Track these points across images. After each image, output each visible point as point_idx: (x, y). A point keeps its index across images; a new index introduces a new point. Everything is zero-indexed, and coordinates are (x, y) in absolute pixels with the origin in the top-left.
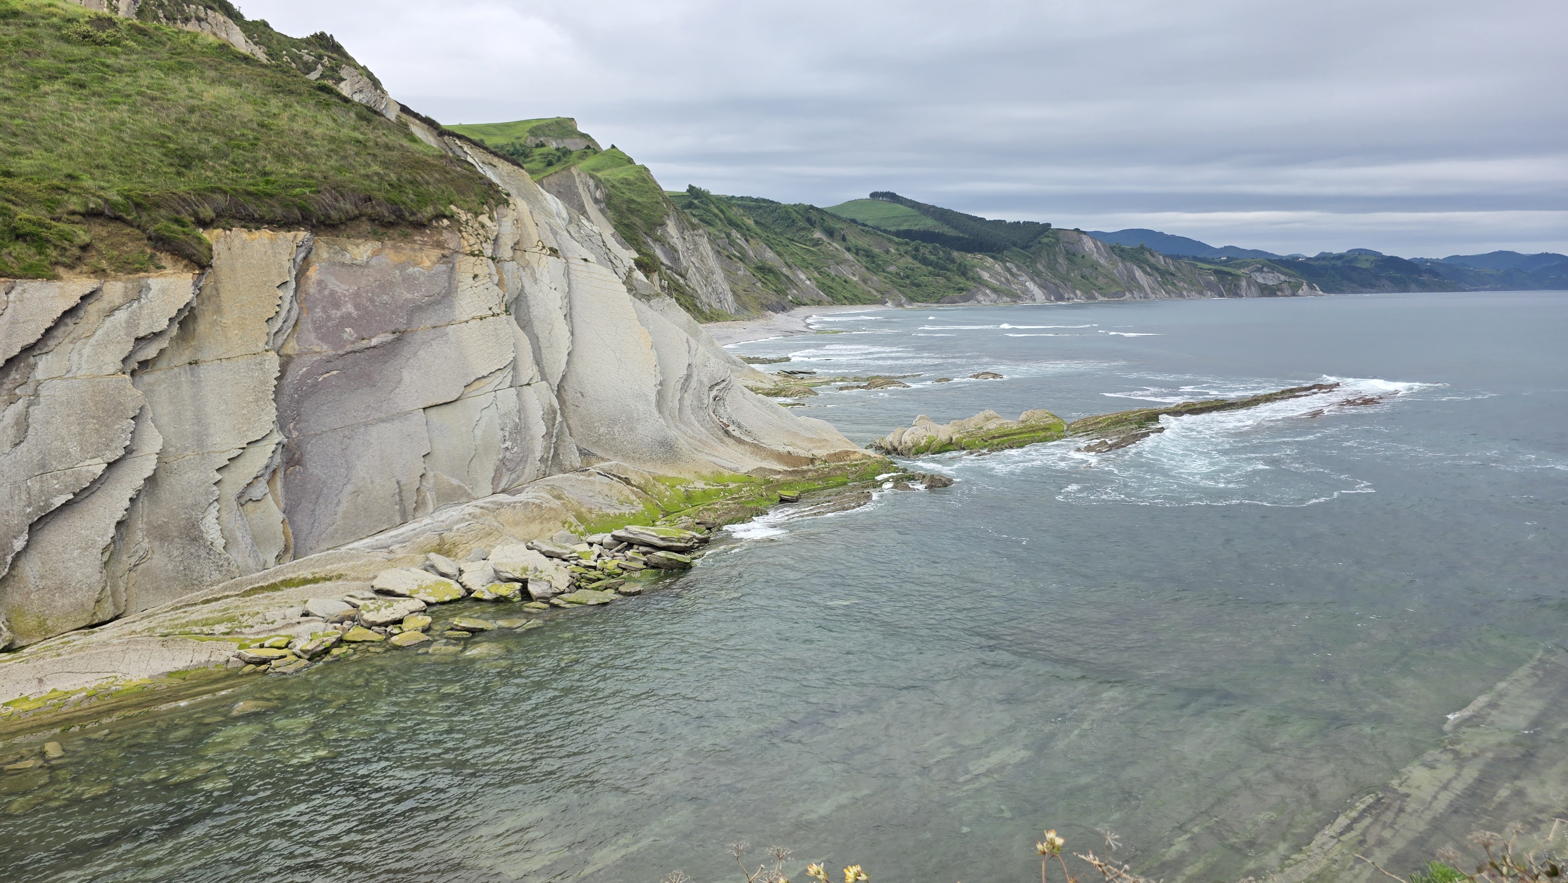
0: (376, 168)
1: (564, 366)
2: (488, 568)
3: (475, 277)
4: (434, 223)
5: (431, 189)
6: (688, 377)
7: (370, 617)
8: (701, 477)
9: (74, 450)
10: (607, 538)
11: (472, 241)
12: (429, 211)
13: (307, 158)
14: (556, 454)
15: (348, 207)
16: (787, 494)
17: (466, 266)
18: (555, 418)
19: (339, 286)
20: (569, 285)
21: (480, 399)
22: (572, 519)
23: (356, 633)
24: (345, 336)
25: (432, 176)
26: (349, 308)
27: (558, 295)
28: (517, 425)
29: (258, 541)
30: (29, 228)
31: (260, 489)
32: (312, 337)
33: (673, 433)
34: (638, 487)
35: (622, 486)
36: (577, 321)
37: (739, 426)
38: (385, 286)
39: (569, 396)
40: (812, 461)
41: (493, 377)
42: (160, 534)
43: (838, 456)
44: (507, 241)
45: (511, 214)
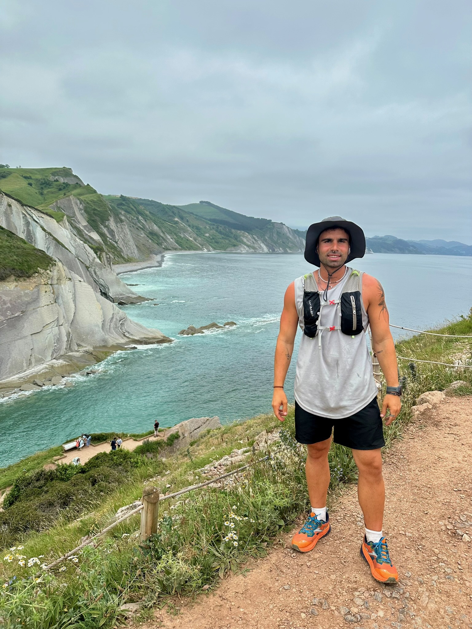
0: (15, 257)
1: (72, 317)
3: (46, 292)
4: (34, 275)
5: (32, 263)
6: (112, 318)
11: (45, 280)
12: (32, 271)
14: (70, 346)
15: (8, 272)
17: (43, 288)
18: (70, 335)
19: (5, 298)
20: (75, 291)
21: (47, 331)
24: (8, 314)
25: (32, 259)
26: (9, 305)
27: (71, 294)
28: (58, 338)
33: (107, 337)
34: (95, 356)
36: (77, 302)
37: (129, 333)
38: (19, 297)
39: (74, 326)
41: (51, 324)
44: (55, 278)
45: (56, 268)
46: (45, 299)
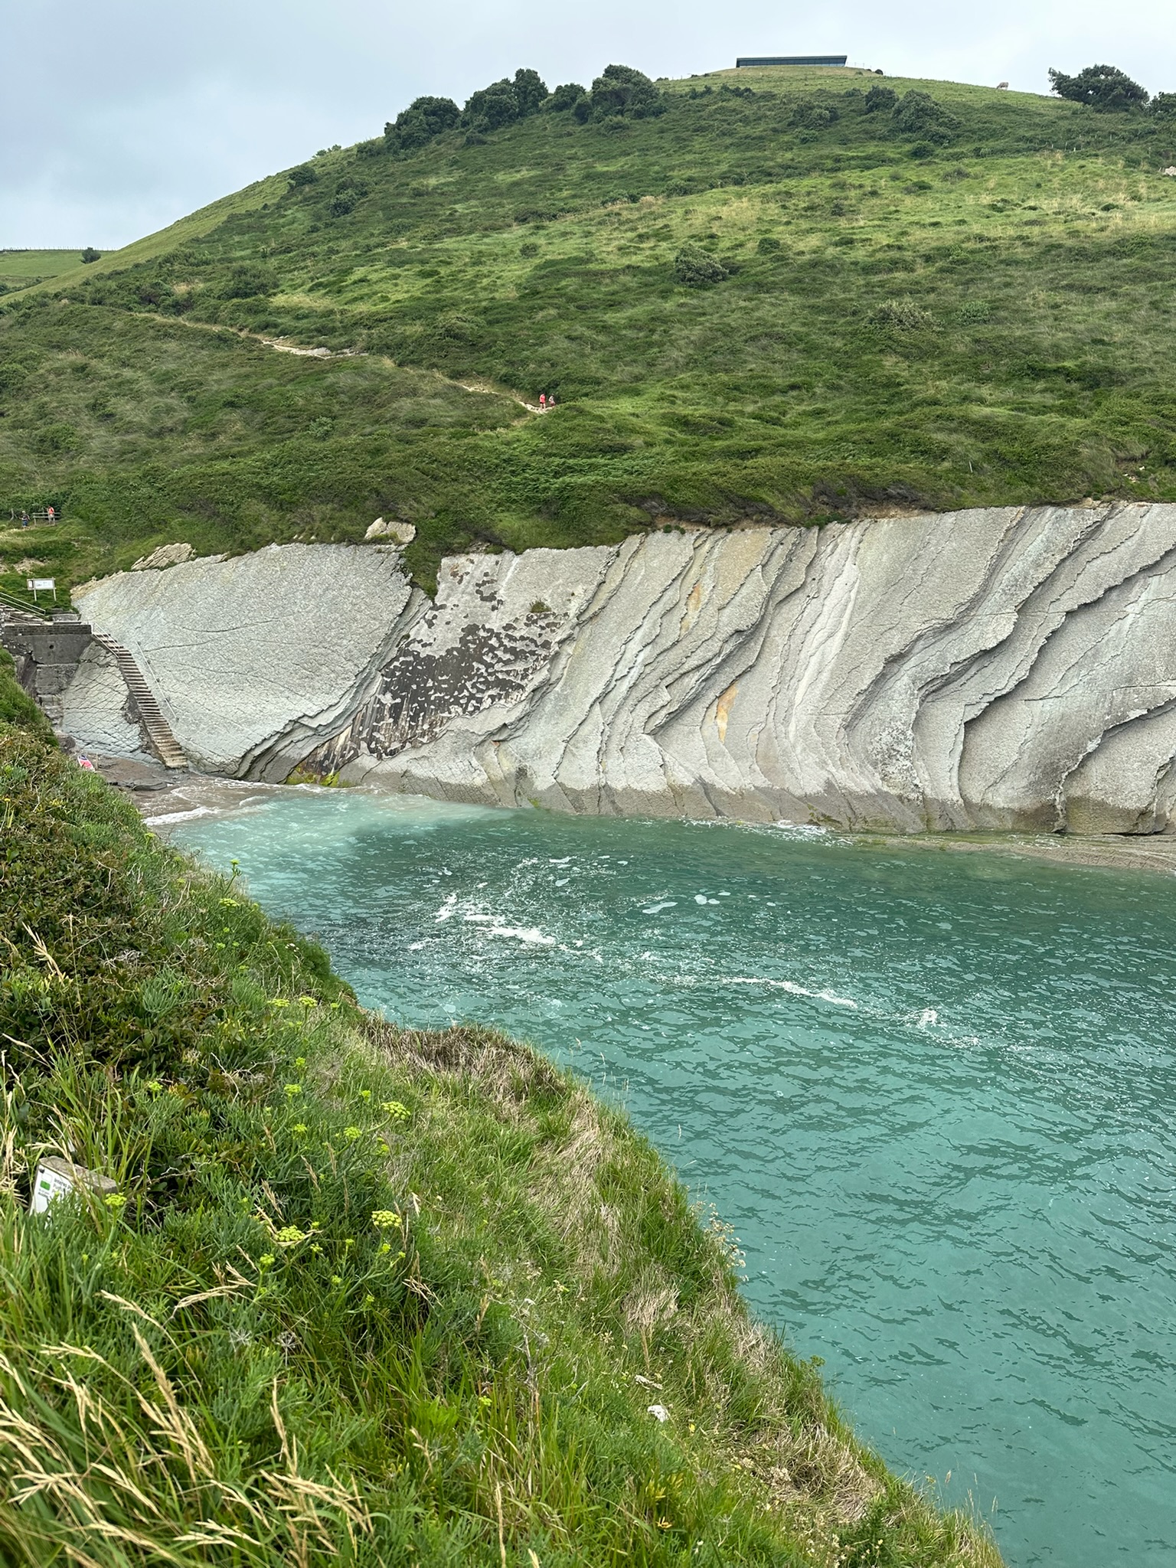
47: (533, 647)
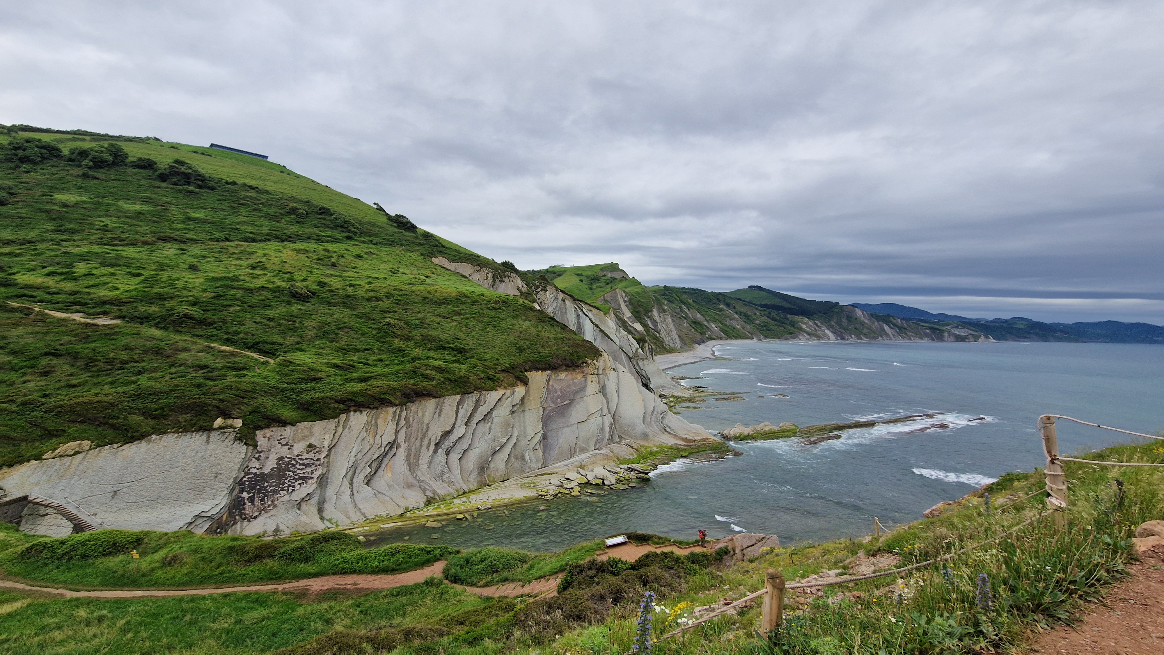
0: (567, 348)
1: (615, 408)
2: (594, 473)
3: (592, 381)
4: (582, 365)
5: (581, 354)
6: (653, 411)
7: (566, 486)
8: (656, 446)
9: (500, 436)
10: (626, 468)
11: (592, 370)
12: (581, 361)
13: (549, 346)
14: (612, 438)
15: (560, 362)
16: (684, 454)
17: (590, 377)
18: (612, 426)
19: (557, 387)
20: (618, 381)
21: (592, 420)
22: (616, 460)
23: (563, 491)
24: (558, 402)
25: (581, 349)
26: (559, 393)
27: (615, 384)
28: (601, 428)
29: (537, 461)
30: (492, 377)
31: (537, 447)
32: (550, 402)
33: (647, 430)
34: (635, 449)
35: (630, 449)
36: (620, 392)
37: (670, 428)
38: (568, 386)
39: (616, 417)
40: (694, 441)
41: (596, 413)
42: (516, 458)
43: (704, 440)
44: (601, 368)
45: (602, 359)
46: (592, 387)
47: (312, 461)
